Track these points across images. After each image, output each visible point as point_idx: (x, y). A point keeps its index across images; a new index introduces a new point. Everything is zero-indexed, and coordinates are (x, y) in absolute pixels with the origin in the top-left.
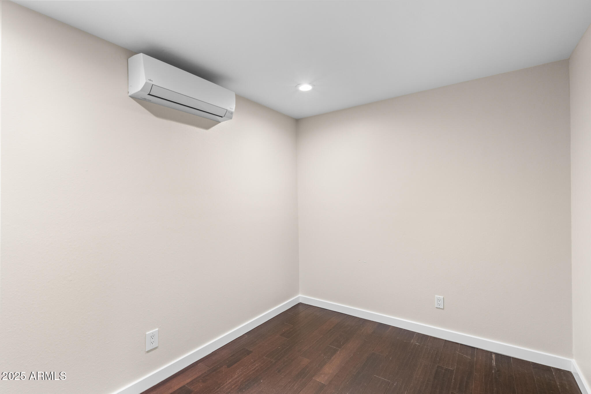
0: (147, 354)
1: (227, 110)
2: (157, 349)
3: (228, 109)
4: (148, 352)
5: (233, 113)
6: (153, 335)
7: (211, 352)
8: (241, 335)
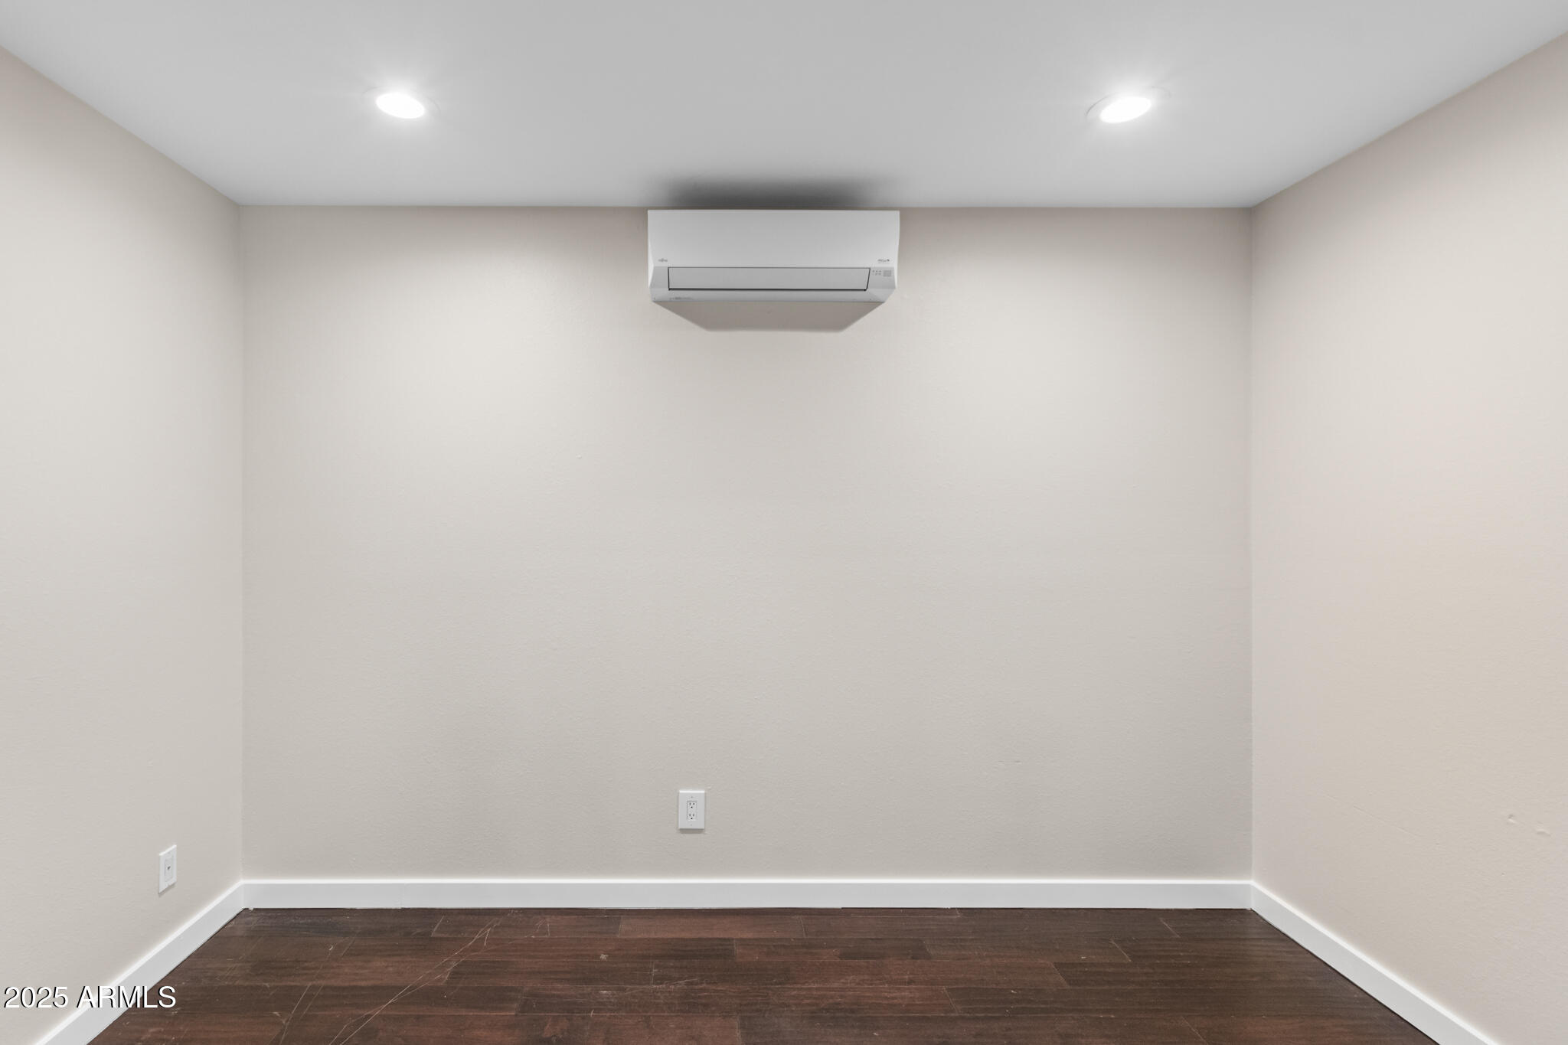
0: (682, 835)
1: (870, 269)
2: (701, 835)
3: (874, 264)
4: (684, 831)
5: (890, 271)
6: (691, 799)
7: (839, 906)
8: (946, 907)
